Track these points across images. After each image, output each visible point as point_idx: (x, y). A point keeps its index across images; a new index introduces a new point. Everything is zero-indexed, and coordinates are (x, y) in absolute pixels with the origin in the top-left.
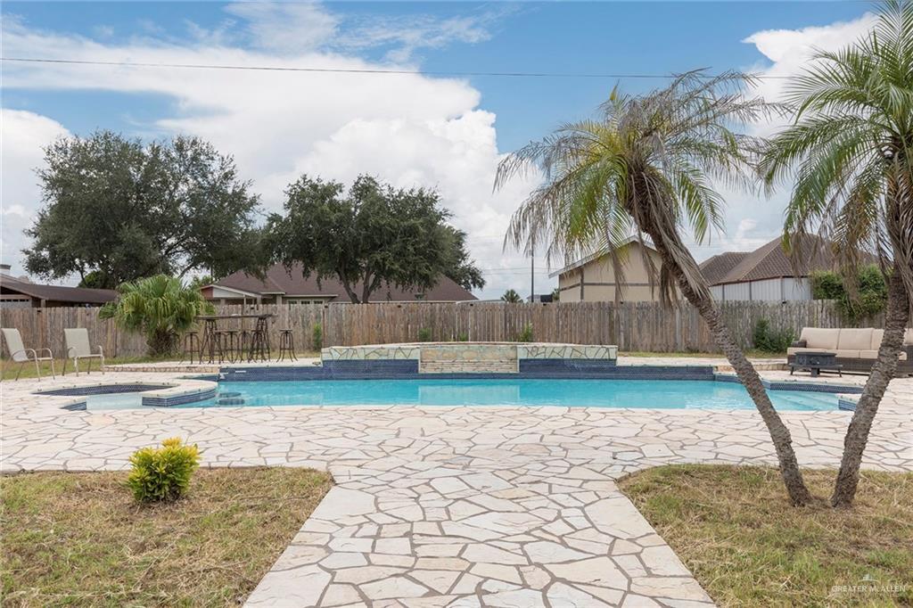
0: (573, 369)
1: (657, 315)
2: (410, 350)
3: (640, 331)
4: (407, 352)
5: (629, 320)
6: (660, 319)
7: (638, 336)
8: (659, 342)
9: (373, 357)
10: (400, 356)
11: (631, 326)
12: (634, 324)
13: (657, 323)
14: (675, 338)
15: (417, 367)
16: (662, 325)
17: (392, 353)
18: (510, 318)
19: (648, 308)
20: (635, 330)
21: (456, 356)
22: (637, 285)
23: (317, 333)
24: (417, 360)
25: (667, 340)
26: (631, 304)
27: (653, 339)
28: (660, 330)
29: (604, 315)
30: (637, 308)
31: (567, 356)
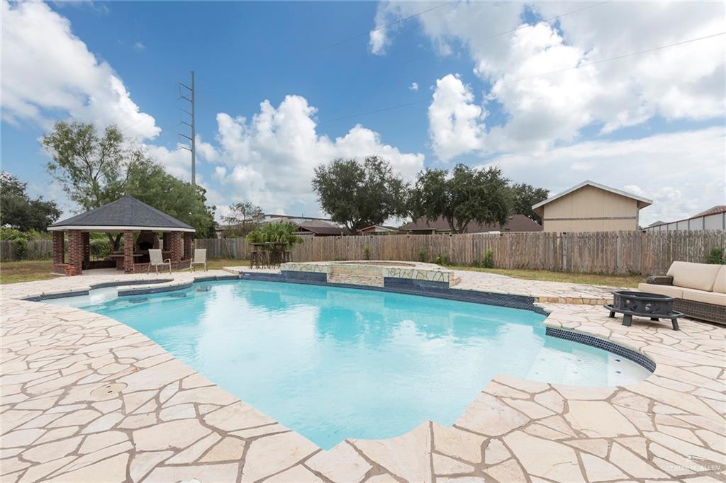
0: (418, 288)
1: (598, 243)
2: (322, 266)
3: (581, 255)
4: (320, 268)
5: (571, 247)
6: (600, 246)
7: (579, 259)
8: (599, 265)
9: (304, 270)
10: (317, 271)
11: (573, 251)
12: (576, 250)
13: (598, 249)
14: (616, 262)
15: (326, 278)
16: (602, 251)
17: (313, 268)
18: (476, 244)
19: (589, 237)
20: (576, 254)
21: (351, 272)
22: (591, 219)
23: (367, 251)
24: (326, 274)
25: (607, 262)
26: (573, 234)
27: (593, 262)
28: (600, 254)
29: (549, 243)
30: (579, 237)
31: (414, 277)
